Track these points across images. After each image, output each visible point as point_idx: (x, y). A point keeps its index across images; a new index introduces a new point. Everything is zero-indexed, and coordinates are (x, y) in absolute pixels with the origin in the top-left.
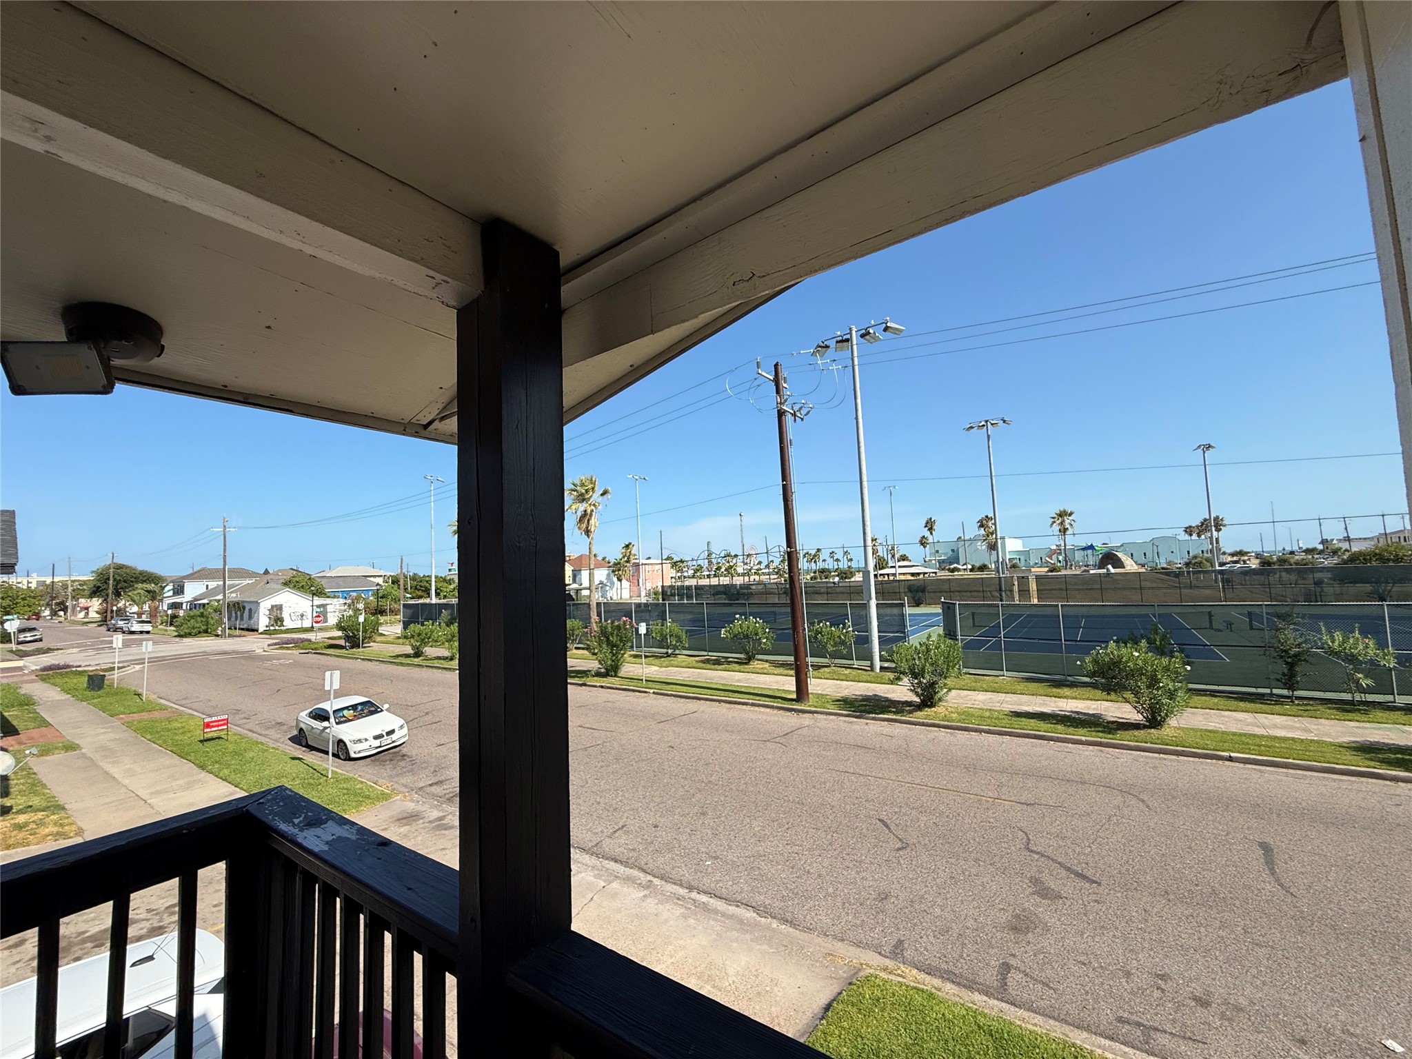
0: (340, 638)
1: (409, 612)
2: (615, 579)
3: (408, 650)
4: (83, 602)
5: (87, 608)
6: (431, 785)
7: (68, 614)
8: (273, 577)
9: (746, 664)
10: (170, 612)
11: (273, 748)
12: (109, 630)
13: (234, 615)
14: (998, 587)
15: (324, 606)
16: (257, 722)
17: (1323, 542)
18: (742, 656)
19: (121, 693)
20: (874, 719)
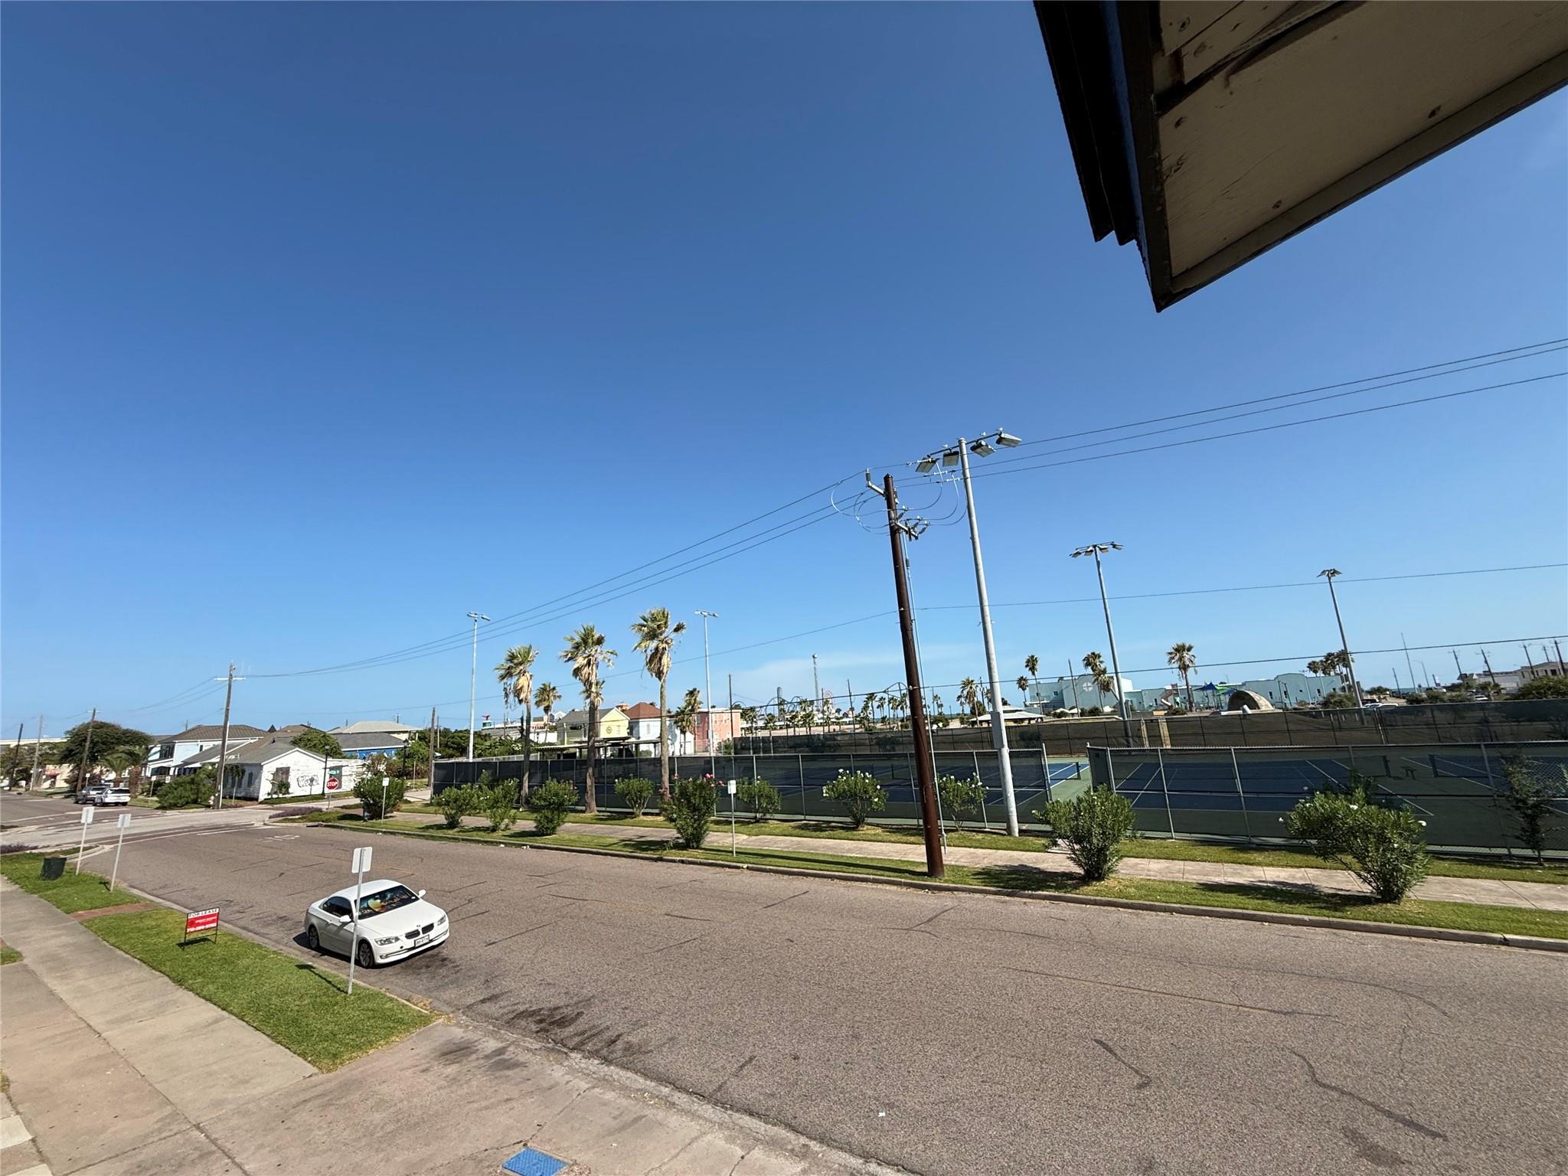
0: (357, 806)
1: (442, 772)
2: (678, 732)
3: (441, 819)
4: (51, 769)
5: (54, 777)
6: (483, 1001)
7: (31, 784)
8: (279, 734)
9: (854, 829)
10: (154, 778)
11: (275, 952)
12: (77, 802)
13: (230, 781)
14: (1123, 732)
15: (340, 768)
16: (254, 917)
17: (1463, 676)
18: (848, 820)
19: (83, 880)
20: (1030, 897)
